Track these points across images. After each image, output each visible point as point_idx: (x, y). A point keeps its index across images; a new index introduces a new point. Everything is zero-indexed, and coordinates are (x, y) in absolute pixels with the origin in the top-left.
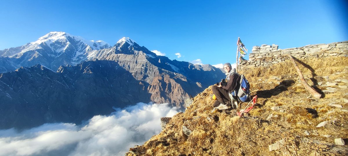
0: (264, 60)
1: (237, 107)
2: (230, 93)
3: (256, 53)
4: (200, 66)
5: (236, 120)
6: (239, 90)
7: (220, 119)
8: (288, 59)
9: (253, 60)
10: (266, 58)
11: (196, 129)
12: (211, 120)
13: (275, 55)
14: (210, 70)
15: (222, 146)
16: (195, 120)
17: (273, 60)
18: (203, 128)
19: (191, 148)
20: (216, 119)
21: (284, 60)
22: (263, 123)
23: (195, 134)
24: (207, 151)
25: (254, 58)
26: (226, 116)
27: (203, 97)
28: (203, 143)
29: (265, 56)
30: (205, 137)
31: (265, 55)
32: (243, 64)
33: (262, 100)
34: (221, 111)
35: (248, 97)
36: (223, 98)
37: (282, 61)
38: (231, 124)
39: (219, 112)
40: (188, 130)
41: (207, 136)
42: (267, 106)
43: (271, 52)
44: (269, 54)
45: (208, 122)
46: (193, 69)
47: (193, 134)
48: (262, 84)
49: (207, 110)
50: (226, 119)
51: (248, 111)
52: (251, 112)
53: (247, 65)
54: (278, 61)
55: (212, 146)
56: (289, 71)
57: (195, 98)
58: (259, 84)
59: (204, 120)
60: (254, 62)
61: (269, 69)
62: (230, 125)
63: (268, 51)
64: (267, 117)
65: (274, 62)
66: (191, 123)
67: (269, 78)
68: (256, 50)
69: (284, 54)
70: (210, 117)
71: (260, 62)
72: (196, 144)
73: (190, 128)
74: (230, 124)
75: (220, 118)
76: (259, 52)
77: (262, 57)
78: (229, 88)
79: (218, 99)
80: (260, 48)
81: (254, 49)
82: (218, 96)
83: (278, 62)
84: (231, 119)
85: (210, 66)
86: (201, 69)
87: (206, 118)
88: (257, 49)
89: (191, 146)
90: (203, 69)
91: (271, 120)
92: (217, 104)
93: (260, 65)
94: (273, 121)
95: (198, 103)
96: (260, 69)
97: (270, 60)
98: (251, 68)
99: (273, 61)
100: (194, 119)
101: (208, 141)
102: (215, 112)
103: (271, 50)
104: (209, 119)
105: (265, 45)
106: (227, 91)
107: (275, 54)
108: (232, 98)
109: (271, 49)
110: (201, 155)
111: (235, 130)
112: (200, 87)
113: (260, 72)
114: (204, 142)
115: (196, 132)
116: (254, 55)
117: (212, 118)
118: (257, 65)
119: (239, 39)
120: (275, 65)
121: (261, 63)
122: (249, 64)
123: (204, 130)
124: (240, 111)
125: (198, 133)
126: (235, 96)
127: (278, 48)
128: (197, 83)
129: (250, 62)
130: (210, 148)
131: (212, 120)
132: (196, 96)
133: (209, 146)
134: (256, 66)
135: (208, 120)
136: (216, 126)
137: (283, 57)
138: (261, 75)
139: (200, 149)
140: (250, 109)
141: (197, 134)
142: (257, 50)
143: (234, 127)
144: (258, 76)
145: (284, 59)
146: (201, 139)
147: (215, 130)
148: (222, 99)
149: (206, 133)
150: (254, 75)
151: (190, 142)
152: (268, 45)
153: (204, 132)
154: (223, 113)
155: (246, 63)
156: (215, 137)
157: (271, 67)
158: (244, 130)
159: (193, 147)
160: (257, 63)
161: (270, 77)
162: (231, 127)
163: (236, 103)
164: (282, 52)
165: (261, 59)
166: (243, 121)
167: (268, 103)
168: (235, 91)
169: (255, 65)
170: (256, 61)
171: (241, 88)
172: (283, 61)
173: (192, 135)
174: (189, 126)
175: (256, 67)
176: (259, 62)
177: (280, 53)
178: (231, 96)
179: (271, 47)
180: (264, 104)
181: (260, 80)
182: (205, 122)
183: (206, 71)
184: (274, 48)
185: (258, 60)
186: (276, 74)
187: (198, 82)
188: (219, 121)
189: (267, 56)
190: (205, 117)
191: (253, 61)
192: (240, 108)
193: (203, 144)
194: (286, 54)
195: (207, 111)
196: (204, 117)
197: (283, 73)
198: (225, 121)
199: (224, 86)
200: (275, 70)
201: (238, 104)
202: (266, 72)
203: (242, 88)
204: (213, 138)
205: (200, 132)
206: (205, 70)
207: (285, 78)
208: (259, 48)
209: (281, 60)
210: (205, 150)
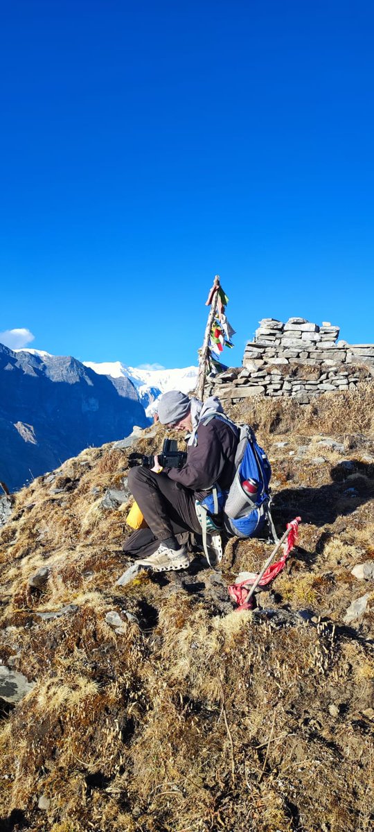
0: (294, 373)
1: (220, 559)
2: (200, 503)
3: (268, 343)
4: (38, 359)
5: (237, 630)
6: (232, 488)
7: (164, 618)
8: (368, 379)
9: (260, 370)
10: (302, 366)
11: (54, 675)
12: (125, 624)
13: (328, 362)
14: (73, 378)
15: (181, 760)
16: (48, 627)
17: (324, 377)
18: (89, 668)
19: (26, 774)
20: (147, 617)
21: (355, 382)
22: (343, 645)
23: (49, 698)
24: (108, 790)
25: (261, 362)
26: (190, 605)
27: (59, 496)
28: (87, 746)
29: (296, 360)
30: (99, 709)
31: (298, 357)
32: (225, 380)
33: (309, 534)
34: (160, 579)
35: (262, 517)
36: (172, 522)
37: (348, 384)
38: (219, 646)
39: (154, 581)
40: (13, 677)
41: (107, 709)
42: (332, 557)
43: (316, 349)
44: (309, 353)
45: (112, 634)
46: (9, 367)
47: (41, 700)
48: (290, 461)
49: (98, 571)
50: (193, 623)
51: (268, 580)
52: (281, 584)
53: (237, 385)
54: (338, 382)
55: (129, 758)
56: (366, 421)
57: (19, 495)
58: (282, 463)
59: (91, 627)
60: (264, 377)
61: (309, 408)
62: (211, 652)
63: (308, 343)
64: (344, 612)
65: (325, 386)
66: (27, 638)
67: (310, 440)
68: (271, 334)
69: (354, 360)
70: (119, 612)
71: (282, 379)
72: (53, 755)
73: (21, 663)
74: (213, 645)
75: (161, 614)
76: (278, 342)
77: (286, 362)
78: (196, 480)
79: (152, 524)
80: (285, 328)
81: (264, 328)
82: (151, 513)
83: (338, 386)
84: (216, 621)
85: (75, 364)
86: (41, 374)
87: (103, 615)
88: (272, 332)
89: (25, 766)
90: (47, 371)
91: (361, 626)
92: (141, 544)
93: (281, 389)
94: (369, 628)
95: (38, 521)
96: (279, 403)
97: (313, 378)
98: (248, 398)
99: (321, 382)
100: (44, 617)
101: (111, 733)
102: (138, 582)
103: (315, 342)
104: (116, 619)
105: (301, 320)
106: (190, 493)
107: (328, 358)
108: (204, 522)
109: (317, 337)
110: (82, 814)
111: (233, 675)
112: (29, 443)
113: (278, 415)
114: (92, 738)
115: (53, 689)
116: (262, 350)
117: (130, 617)
118: (270, 391)
119: (218, 283)
120: (328, 395)
121: (282, 385)
122: (246, 382)
123: (94, 678)
124: (235, 577)
125: (62, 693)
126: (216, 512)
127: (337, 337)
128: (19, 426)
129: (250, 376)
130: (122, 771)
131: (130, 625)
132: (27, 486)
133: (116, 760)
134: (266, 391)
135: (113, 627)
136: (146, 652)
137: (353, 373)
138: (282, 427)
139: (73, 781)
140: (275, 571)
141: (61, 700)
142: (274, 335)
143: (229, 660)
144: (271, 431)
145: (354, 380)
146: (77, 726)
147: (141, 673)
148: (170, 526)
149: (102, 693)
150: (258, 425)
151: (24, 743)
152: (307, 321)
153: (92, 688)
154: (174, 591)
155: (235, 377)
156: (142, 710)
157: (314, 401)
158: (272, 674)
159: (38, 768)
160: (271, 380)
161: (315, 438)
162: (217, 659)
163: (217, 541)
164: (349, 354)
165: (284, 368)
166: (268, 635)
167: (334, 549)
168: (215, 491)
169: (263, 389)
170: (269, 374)
171: (237, 480)
172: (352, 385)
173: (34, 702)
174: (19, 655)
175: (268, 395)
176: (279, 377)
177: (342, 355)
178: (200, 511)
179: (317, 330)
180: (320, 549)
181: (281, 445)
182: (95, 633)
183: (58, 383)
184: (326, 337)
185: (274, 371)
186: (330, 426)
187: (23, 422)
188: (160, 626)
189: (303, 360)
190: (98, 610)
191: (260, 374)
192: (233, 562)
193: (85, 752)
194: (360, 361)
195: (96, 575)
196: (92, 612)
197: (351, 426)
198: (187, 632)
199: (174, 470)
200: (327, 413)
201: (223, 546)
202: (298, 417)
203: (243, 480)
204: (136, 713)
205: (75, 688)
206: (55, 379)
207: (359, 445)
208: (280, 327)
209: (345, 381)
210: (97, 781)
